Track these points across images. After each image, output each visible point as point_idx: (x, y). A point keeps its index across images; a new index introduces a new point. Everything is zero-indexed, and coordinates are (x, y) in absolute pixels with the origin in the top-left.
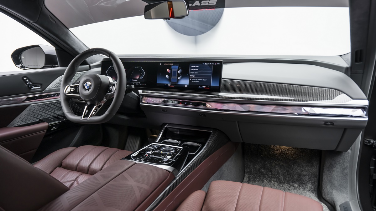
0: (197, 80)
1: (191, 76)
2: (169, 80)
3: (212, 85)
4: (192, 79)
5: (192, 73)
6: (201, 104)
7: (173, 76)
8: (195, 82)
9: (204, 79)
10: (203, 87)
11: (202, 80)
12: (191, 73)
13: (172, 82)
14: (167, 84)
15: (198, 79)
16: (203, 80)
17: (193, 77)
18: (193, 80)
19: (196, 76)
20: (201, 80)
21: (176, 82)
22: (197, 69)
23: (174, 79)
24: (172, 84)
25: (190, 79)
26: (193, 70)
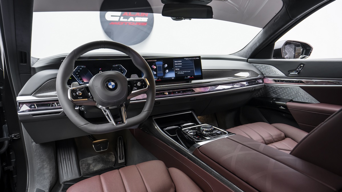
0: (182, 72)
1: (176, 69)
3: (195, 74)
4: (178, 72)
5: (177, 67)
7: (158, 71)
8: (181, 74)
10: (188, 77)
13: (158, 77)
16: (188, 71)
17: (178, 70)
19: (180, 69)
20: (185, 72)
21: (163, 76)
23: (161, 73)
24: (158, 79)
25: (176, 72)
26: (177, 64)
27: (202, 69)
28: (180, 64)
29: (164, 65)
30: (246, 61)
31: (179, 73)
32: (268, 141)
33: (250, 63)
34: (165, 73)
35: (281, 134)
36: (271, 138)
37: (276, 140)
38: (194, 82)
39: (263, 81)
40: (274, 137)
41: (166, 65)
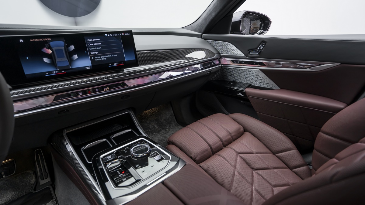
0: (103, 57)
1: (92, 53)
2: (53, 64)
3: (126, 59)
4: (95, 57)
5: (93, 49)
6: (120, 84)
7: (58, 58)
8: (101, 60)
9: (114, 54)
10: (115, 64)
11: (111, 56)
12: (91, 49)
13: (59, 67)
14: (50, 72)
15: (104, 55)
16: (113, 56)
17: (95, 54)
18: (97, 58)
19: (99, 51)
20: (108, 56)
21: (68, 66)
22: (98, 43)
23: (62, 62)
24: (60, 71)
25: (93, 58)
26: (93, 44)
27: (137, 49)
28: (97, 44)
29: (67, 47)
30: (200, 36)
31: (98, 59)
32: (226, 141)
33: (205, 39)
34: (71, 61)
35: (239, 129)
36: (229, 137)
37: (234, 137)
38: (127, 70)
39: (220, 62)
40: (233, 134)
41: (72, 47)
